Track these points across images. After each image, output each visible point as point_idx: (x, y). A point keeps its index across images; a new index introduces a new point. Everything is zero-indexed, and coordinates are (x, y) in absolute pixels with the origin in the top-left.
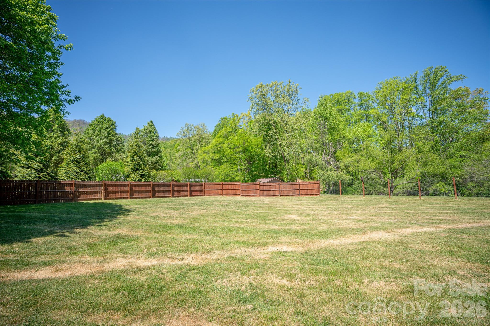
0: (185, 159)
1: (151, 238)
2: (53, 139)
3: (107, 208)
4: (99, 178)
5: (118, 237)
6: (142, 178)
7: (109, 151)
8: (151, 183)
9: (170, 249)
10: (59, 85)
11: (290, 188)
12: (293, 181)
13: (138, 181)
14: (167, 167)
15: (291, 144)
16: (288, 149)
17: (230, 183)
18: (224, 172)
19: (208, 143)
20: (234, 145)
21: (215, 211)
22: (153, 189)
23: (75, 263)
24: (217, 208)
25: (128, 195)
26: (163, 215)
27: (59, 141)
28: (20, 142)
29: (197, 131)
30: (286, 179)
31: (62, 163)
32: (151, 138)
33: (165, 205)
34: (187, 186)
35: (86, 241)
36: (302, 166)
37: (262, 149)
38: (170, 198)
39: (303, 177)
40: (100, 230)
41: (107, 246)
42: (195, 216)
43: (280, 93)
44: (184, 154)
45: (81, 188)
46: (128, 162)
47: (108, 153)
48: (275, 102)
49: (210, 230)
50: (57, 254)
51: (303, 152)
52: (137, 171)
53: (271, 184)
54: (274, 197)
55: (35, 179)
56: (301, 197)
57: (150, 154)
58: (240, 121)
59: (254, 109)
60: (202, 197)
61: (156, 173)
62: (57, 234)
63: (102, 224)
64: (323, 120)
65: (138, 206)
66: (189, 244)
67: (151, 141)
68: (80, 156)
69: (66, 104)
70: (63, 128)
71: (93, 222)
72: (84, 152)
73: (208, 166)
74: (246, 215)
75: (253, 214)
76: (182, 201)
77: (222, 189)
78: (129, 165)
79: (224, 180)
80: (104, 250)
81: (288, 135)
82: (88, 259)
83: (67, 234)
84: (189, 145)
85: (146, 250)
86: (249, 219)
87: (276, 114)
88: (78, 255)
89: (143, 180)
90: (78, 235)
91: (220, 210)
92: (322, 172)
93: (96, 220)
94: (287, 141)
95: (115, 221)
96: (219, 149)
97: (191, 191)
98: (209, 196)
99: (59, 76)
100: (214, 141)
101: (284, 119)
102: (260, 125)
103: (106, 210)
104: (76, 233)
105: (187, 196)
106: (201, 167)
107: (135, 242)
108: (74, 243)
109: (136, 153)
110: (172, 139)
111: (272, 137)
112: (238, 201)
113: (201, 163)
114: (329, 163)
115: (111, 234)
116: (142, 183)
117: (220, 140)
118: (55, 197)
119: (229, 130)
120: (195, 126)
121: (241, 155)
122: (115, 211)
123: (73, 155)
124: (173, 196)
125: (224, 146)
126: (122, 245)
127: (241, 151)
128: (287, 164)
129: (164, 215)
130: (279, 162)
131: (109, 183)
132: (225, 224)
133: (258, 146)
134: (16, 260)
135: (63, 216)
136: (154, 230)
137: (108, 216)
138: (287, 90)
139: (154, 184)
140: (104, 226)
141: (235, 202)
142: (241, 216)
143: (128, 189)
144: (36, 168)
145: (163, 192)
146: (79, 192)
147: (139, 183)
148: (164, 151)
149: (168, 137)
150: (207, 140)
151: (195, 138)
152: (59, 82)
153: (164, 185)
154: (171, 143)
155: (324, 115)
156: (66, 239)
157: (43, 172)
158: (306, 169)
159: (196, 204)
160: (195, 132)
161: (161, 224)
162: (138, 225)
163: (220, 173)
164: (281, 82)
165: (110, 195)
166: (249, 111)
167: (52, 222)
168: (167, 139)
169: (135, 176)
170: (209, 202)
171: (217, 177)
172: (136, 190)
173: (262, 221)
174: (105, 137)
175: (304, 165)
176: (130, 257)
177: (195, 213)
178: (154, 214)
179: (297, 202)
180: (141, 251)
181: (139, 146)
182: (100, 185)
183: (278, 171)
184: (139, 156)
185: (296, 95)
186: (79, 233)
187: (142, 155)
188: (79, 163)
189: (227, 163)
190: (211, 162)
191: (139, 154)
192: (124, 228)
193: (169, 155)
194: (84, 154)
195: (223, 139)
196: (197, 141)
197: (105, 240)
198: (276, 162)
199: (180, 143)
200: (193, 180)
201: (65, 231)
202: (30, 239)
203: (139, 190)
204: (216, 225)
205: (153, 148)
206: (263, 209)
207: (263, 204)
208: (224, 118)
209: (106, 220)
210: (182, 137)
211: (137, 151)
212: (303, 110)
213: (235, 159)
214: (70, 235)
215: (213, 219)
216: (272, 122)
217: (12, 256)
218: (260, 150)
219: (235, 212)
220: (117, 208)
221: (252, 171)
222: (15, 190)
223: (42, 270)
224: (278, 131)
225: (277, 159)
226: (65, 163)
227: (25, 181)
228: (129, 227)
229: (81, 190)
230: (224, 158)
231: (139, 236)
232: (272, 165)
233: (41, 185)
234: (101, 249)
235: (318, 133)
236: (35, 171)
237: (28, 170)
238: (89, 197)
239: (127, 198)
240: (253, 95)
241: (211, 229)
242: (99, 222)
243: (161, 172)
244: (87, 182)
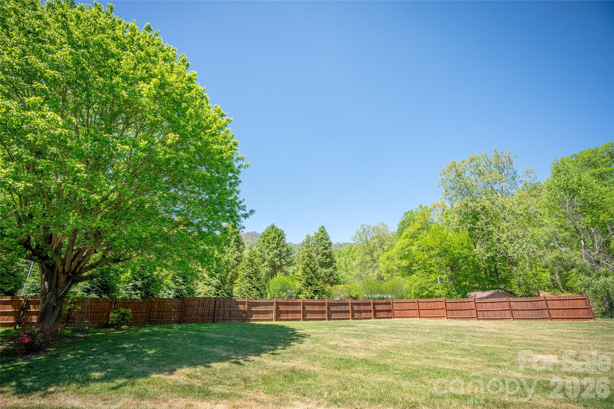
0: (363, 269)
1: (331, 376)
2: (230, 254)
3: (279, 331)
4: (271, 295)
5: (293, 370)
6: (315, 295)
7: (280, 264)
8: (326, 301)
9: (357, 395)
10: (237, 201)
11: (529, 306)
12: (531, 295)
13: (311, 298)
14: (342, 280)
15: (517, 237)
16: (513, 245)
17: (428, 300)
18: (418, 283)
19: (392, 246)
20: (427, 246)
21: (413, 342)
22: (329, 308)
23: (250, 400)
24: (414, 337)
25: (300, 316)
26: (343, 344)
27: (235, 256)
28: (206, 260)
29: (375, 232)
30: (517, 292)
31: (236, 279)
32: (324, 246)
33: (344, 330)
34: (369, 304)
35: (260, 372)
36: (543, 270)
37: (470, 249)
38: (349, 321)
39: (549, 287)
40: (274, 359)
41: (282, 382)
42: (384, 348)
43: (484, 169)
44: (362, 262)
45: (253, 307)
46: (299, 276)
47: (278, 265)
48: (478, 182)
49: (410, 371)
50: (234, 385)
51: (540, 247)
52: (310, 286)
53: (494, 300)
54: (503, 321)
55: (214, 296)
56: (554, 322)
57: (323, 265)
58: (432, 213)
59: (449, 195)
60: (390, 320)
61: (331, 288)
62: (232, 360)
63: (275, 352)
64: (566, 194)
65: (313, 331)
66: (382, 391)
67: (325, 249)
68: (252, 271)
69: (242, 219)
70: (239, 242)
71: (266, 349)
72: (257, 266)
73: (394, 276)
74: (460, 349)
75: (473, 350)
76: (365, 325)
77: (417, 308)
78: (300, 280)
79: (418, 294)
80: (280, 388)
81: (508, 224)
82: (263, 396)
83: (242, 361)
84: (368, 250)
85: (327, 393)
86: (467, 356)
87: (484, 197)
88: (253, 390)
89: (316, 297)
90: (252, 364)
91: (420, 340)
92: (588, 278)
93: (269, 347)
94: (509, 234)
95: (289, 349)
96: (406, 253)
97: (376, 311)
98: (400, 319)
99: (238, 194)
100: (399, 243)
101: (497, 203)
102: (461, 215)
103: (279, 335)
104: (250, 361)
105: (371, 318)
106: (385, 278)
107: (313, 380)
108: (248, 374)
109: (308, 265)
110: (346, 244)
111: (482, 230)
112: (444, 326)
113: (384, 273)
114: (598, 262)
115: (285, 366)
116: (315, 301)
117: (407, 241)
118: (230, 317)
119: (418, 227)
120: (372, 226)
121: (439, 260)
122: (288, 336)
123: (247, 271)
124: (353, 318)
125: (414, 248)
126: (298, 383)
127: (438, 254)
128: (515, 268)
129: (345, 345)
130: (500, 265)
131: (281, 301)
132: (431, 363)
133: (462, 244)
134: (199, 386)
135: (238, 338)
136: (335, 365)
137: (281, 342)
138: (493, 161)
139: (329, 302)
140: (278, 354)
141: (441, 329)
142: (453, 351)
143: (300, 308)
144: (215, 285)
145: (341, 312)
146: (251, 311)
147: (311, 301)
148: (338, 261)
149: (342, 243)
150: (389, 243)
151: (374, 241)
152: (237, 199)
153: (342, 303)
154: (345, 249)
155: (568, 186)
156: (241, 367)
157: (221, 289)
158: (553, 274)
159: (385, 331)
160: (373, 234)
161: (342, 357)
162: (314, 356)
163: (411, 286)
164: (484, 154)
165: (281, 315)
166: (442, 199)
167: (228, 346)
168: (341, 245)
169: (307, 293)
170: (402, 327)
171: (408, 292)
172: (309, 310)
173: (491, 361)
174: (275, 248)
175: (546, 267)
176: (308, 400)
177: (384, 343)
178: (332, 343)
179: (549, 330)
180: (321, 394)
181: (310, 257)
182: (272, 304)
183: (501, 278)
184: (311, 269)
185: (511, 166)
186: (253, 361)
187: (315, 267)
188: (252, 278)
189: (420, 272)
190: (398, 271)
191: (311, 266)
192: (298, 359)
193: (344, 265)
194: (256, 268)
195: (411, 240)
196: (377, 245)
197: (279, 373)
198: (496, 266)
199: (356, 249)
200: (378, 296)
201: (240, 357)
202: (210, 363)
203: (313, 309)
204: (416, 363)
205: (327, 258)
206: (488, 340)
207: (487, 332)
208: (409, 212)
209: (280, 347)
210: (358, 242)
211: (308, 262)
212: (525, 185)
213: (431, 266)
214: (244, 363)
215: (411, 354)
216: (478, 209)
217: (196, 381)
218: (466, 250)
219: (443, 345)
220: (290, 332)
221: (460, 282)
222: (199, 308)
223: (220, 404)
224: (490, 221)
225: (497, 261)
226: (239, 279)
227: (207, 298)
228: (305, 359)
229: (253, 309)
230: (414, 265)
231: (317, 371)
232: (490, 271)
233: (219, 303)
234: (275, 386)
235: (563, 215)
236: (215, 288)
237: (209, 287)
238: (261, 317)
239: (299, 320)
240: (444, 177)
241: (411, 369)
242: (273, 350)
243: (336, 287)
244: (259, 300)
